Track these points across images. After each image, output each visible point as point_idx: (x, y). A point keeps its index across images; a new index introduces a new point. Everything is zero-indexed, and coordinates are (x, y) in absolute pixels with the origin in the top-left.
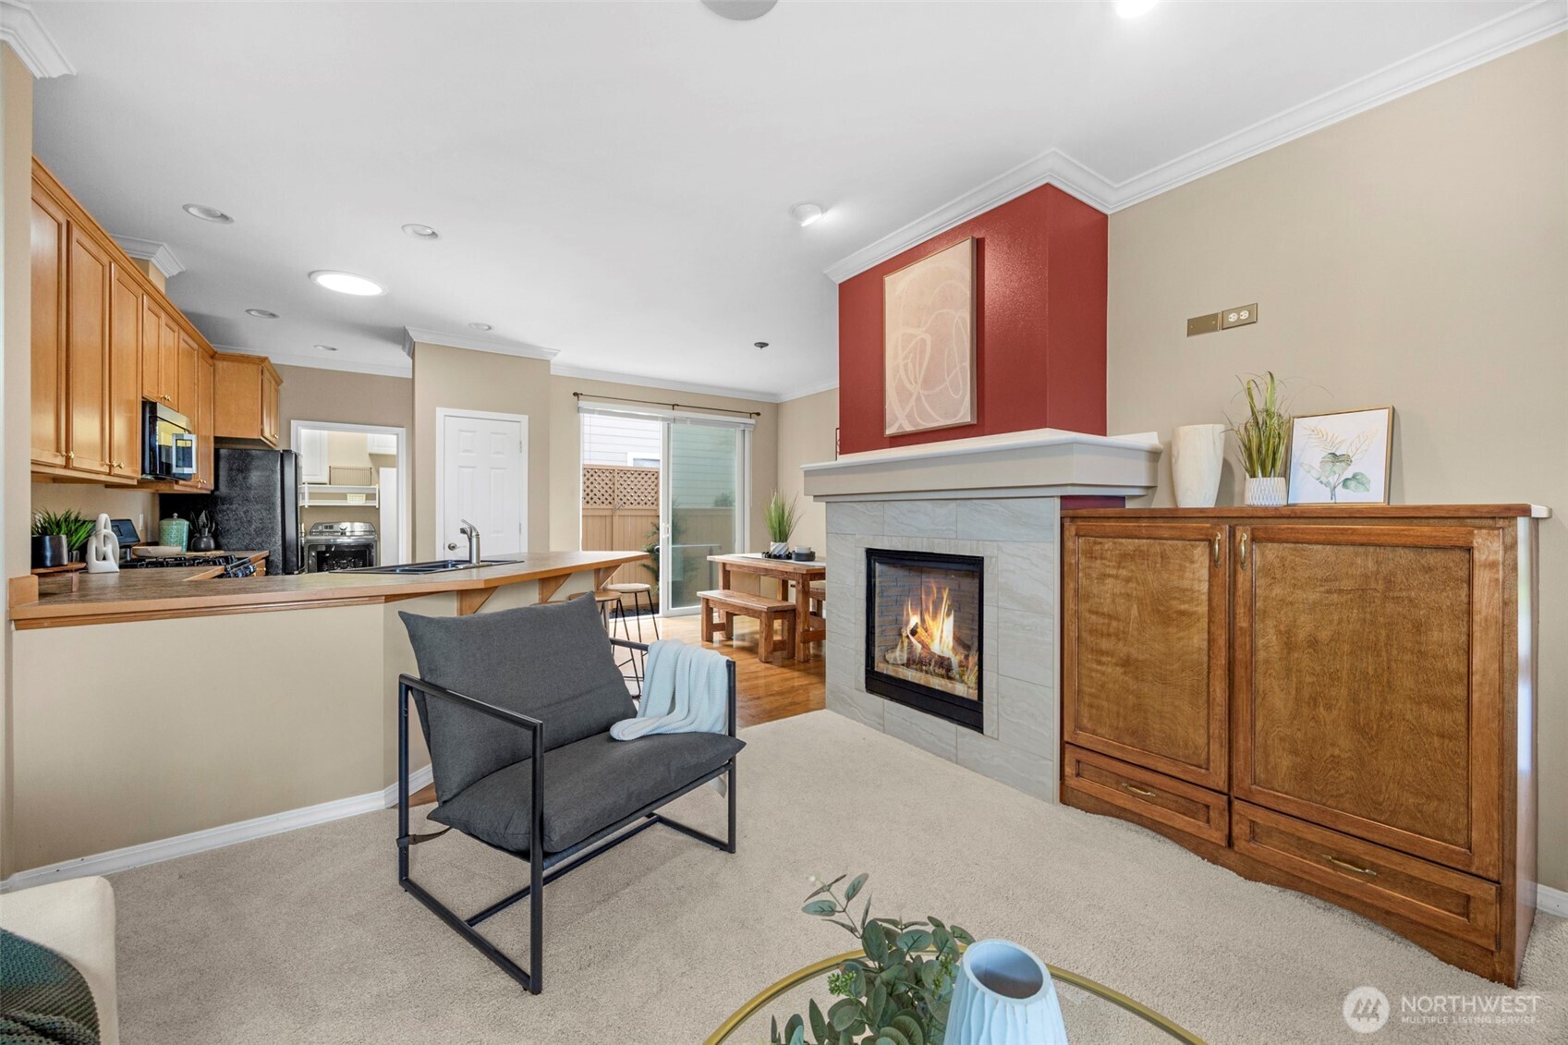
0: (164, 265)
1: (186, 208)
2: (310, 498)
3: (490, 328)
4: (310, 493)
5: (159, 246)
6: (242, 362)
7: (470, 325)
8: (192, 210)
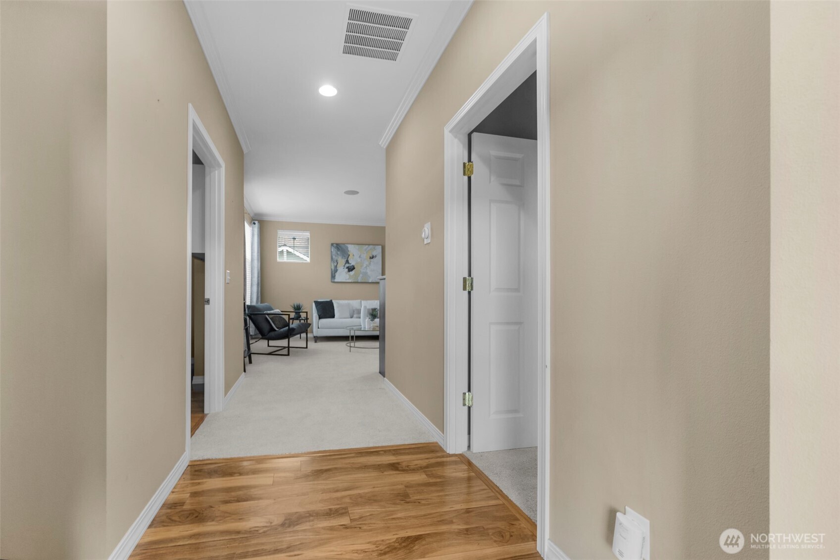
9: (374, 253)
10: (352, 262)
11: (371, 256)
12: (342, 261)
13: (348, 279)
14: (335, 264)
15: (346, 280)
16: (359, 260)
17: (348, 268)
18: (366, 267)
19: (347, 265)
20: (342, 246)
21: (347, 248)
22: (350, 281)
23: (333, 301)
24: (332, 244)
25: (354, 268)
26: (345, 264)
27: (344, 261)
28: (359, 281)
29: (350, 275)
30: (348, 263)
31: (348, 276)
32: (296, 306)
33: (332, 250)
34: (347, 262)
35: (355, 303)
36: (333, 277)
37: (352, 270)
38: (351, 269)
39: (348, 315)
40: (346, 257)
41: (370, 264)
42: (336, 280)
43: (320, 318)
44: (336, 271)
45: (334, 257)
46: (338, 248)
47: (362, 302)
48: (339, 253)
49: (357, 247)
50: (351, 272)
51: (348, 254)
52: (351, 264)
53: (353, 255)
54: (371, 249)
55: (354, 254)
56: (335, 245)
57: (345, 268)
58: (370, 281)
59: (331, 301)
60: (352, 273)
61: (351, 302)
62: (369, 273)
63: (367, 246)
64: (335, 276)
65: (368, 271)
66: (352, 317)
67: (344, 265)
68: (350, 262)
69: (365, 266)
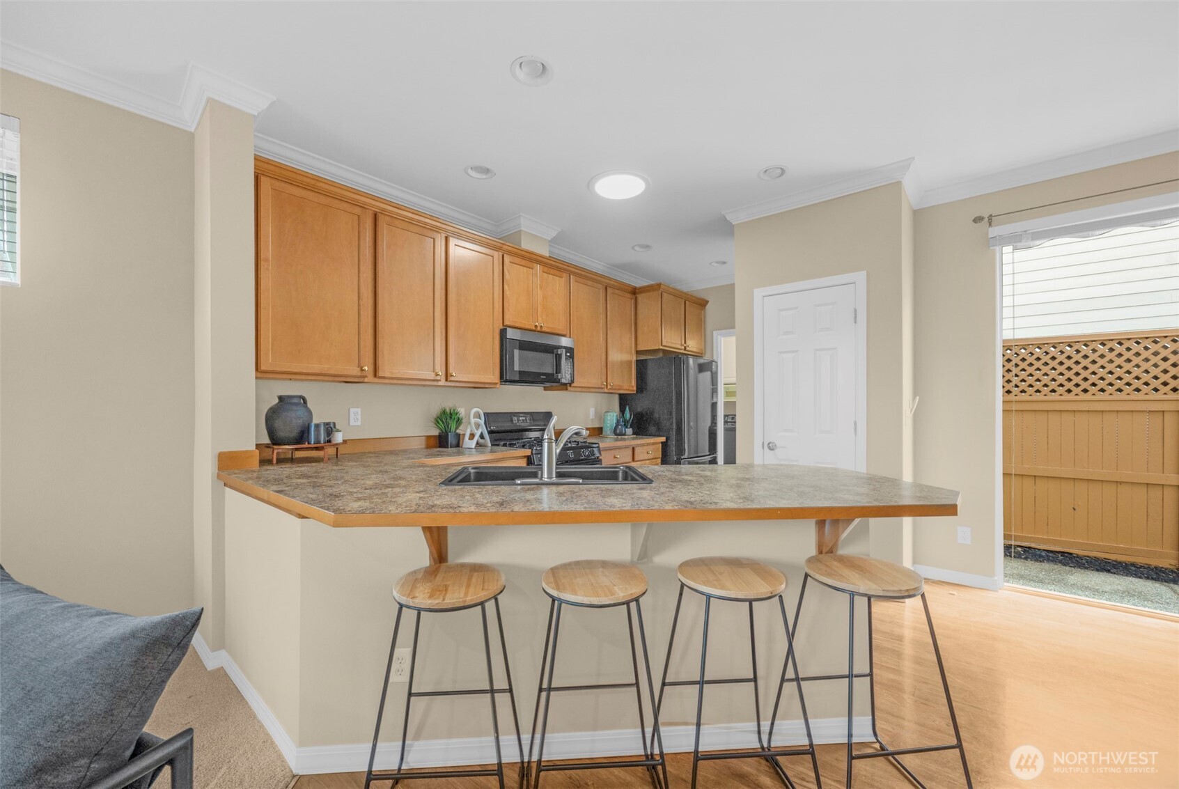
0: (537, 232)
5: (517, 217)
6: (648, 291)
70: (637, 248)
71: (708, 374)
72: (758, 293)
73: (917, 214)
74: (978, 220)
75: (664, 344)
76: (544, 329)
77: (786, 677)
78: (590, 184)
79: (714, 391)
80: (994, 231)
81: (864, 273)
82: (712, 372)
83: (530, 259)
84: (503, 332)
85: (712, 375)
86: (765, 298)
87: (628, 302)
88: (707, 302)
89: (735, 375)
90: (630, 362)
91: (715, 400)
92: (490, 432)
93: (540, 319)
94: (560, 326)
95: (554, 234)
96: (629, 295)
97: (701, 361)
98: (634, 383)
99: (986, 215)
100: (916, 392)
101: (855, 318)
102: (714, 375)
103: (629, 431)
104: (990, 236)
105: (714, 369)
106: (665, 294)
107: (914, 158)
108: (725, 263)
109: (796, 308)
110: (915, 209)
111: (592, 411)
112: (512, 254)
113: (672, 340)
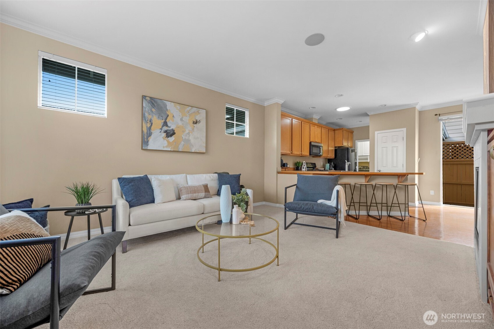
0: (316, 117)
1: (309, 108)
2: (359, 160)
3: (385, 105)
4: (359, 159)
5: (313, 115)
6: (339, 130)
7: (379, 106)
8: (310, 108)
9: (198, 118)
10: (172, 126)
11: (195, 120)
12: (158, 122)
13: (166, 147)
14: (149, 125)
15: (164, 147)
16: (180, 123)
17: (166, 132)
18: (189, 133)
19: (165, 128)
20: (159, 101)
21: (165, 106)
22: (169, 150)
23: (149, 176)
24: (144, 97)
25: (174, 133)
26: (163, 126)
27: (161, 122)
28: (180, 150)
29: (168, 141)
30: (167, 126)
31: (165, 143)
32: (79, 188)
33: (144, 105)
34: (165, 124)
35: (179, 179)
36: (145, 142)
37: (171, 136)
38: (170, 134)
39: (173, 196)
40: (165, 117)
41: (193, 129)
42: (149, 147)
43: (132, 205)
44: (150, 134)
45: (146, 114)
46: (153, 104)
47: (188, 176)
48: (153, 110)
49: (178, 106)
50: (169, 138)
51: (166, 114)
52: (170, 127)
53: (173, 116)
54: (194, 112)
55: (175, 116)
56: (148, 99)
57: (163, 131)
58: (193, 151)
59: (146, 175)
60: (172, 139)
61: (173, 177)
62: (192, 141)
63: (190, 108)
64: (148, 142)
65: (191, 138)
66: (179, 198)
67: (161, 127)
68: (169, 124)
69: (187, 131)
70: (338, 119)
71: (354, 153)
72: (376, 133)
73: (420, 113)
74: (436, 115)
75: (344, 145)
76: (317, 142)
77: (393, 203)
78: (336, 109)
79: (356, 159)
80: (440, 118)
81: (406, 128)
82: (355, 152)
83: (315, 124)
84: (310, 143)
85: (355, 153)
86: (378, 134)
87: (332, 133)
88: (353, 132)
89: (369, 153)
90: (333, 150)
91: (356, 161)
92: (307, 167)
93: (316, 139)
94: (319, 141)
95: (319, 117)
96: (333, 131)
97: (352, 149)
98: (334, 156)
99: (438, 114)
100: (419, 157)
101: (403, 139)
102: (356, 153)
103: (333, 169)
104: (439, 119)
105: (356, 151)
106: (344, 131)
107: (419, 102)
108: (361, 121)
109: (387, 136)
110: (420, 111)
111: (322, 163)
112: (311, 124)
113: (345, 144)
